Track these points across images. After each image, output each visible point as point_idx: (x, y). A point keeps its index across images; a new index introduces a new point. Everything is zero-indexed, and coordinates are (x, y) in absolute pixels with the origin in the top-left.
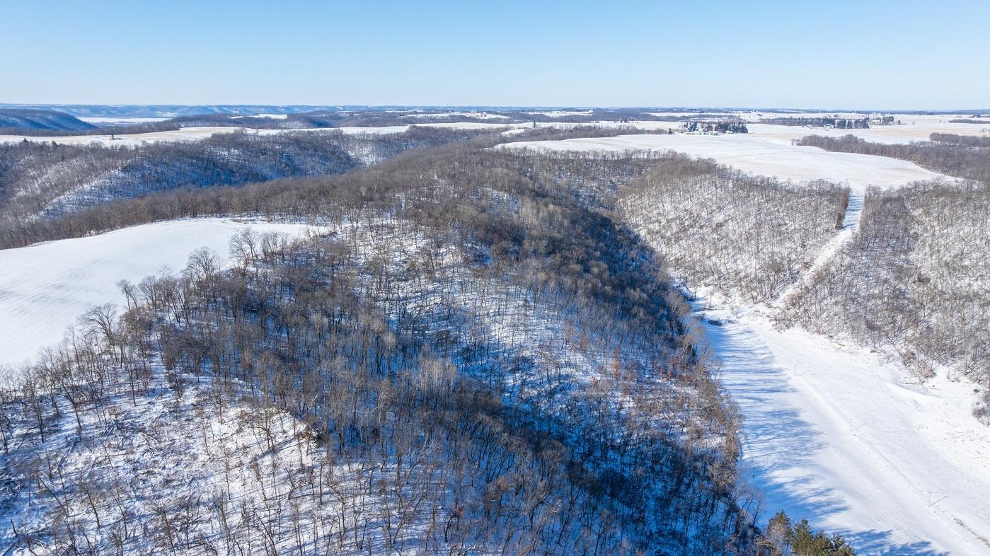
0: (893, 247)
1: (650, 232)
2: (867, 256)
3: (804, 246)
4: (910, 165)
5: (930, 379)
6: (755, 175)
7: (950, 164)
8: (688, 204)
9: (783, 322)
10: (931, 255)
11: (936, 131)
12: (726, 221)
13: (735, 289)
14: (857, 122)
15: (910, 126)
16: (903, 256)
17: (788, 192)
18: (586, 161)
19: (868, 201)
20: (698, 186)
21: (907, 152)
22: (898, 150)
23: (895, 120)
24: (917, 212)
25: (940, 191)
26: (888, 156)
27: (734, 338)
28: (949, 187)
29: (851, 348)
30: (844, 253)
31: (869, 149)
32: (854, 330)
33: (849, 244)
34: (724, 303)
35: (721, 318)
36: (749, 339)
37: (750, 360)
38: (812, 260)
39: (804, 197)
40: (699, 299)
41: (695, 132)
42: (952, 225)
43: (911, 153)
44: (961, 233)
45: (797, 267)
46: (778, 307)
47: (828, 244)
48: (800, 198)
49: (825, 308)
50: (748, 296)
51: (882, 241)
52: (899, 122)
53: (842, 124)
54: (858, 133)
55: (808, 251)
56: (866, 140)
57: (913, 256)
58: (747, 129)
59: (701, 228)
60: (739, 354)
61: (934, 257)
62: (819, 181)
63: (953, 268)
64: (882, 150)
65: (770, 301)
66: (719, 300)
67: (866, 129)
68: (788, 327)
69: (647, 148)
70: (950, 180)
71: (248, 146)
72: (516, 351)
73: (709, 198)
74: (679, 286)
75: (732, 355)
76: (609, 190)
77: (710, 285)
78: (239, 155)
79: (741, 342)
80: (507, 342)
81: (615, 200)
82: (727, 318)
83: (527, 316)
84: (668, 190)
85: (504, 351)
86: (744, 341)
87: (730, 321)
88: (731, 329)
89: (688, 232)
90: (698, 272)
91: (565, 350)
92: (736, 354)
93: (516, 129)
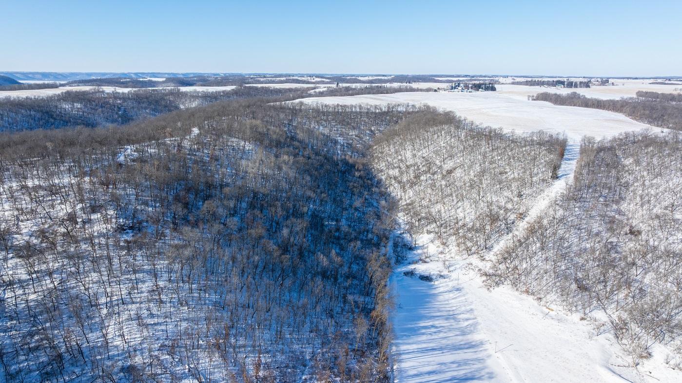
0: (606, 197)
1: (389, 177)
2: (579, 207)
3: (520, 195)
4: (621, 116)
5: (645, 360)
6: (484, 126)
7: (654, 116)
8: (425, 152)
9: (493, 279)
10: (642, 206)
11: (641, 90)
12: (455, 169)
13: (453, 238)
14: (581, 83)
15: (620, 87)
16: (615, 207)
17: (513, 141)
18: (351, 112)
19: (583, 151)
20: (436, 135)
21: (619, 106)
22: (611, 104)
23: (609, 83)
24: (629, 161)
25: (647, 141)
26: (603, 109)
27: (441, 298)
28: (656, 137)
29: (560, 313)
30: (558, 205)
31: (587, 103)
32: (564, 292)
33: (563, 196)
34: (442, 253)
35: (432, 273)
36: (455, 298)
37: (450, 330)
38: (527, 210)
39: (525, 146)
40: (418, 248)
41: (455, 90)
42: (661, 175)
43: (622, 106)
44: (671, 183)
45: (513, 217)
46: (490, 260)
47: (542, 195)
48: (522, 147)
49: (535, 264)
50: (463, 247)
51: (595, 191)
52: (613, 83)
53: (570, 85)
54: (582, 91)
55: (524, 200)
56: (586, 97)
57: (624, 206)
58: (495, 88)
59: (433, 174)
60: (441, 322)
61: (644, 208)
62: (539, 132)
63: (664, 222)
64: (599, 104)
65: (483, 253)
66: (437, 249)
67: (588, 88)
68: (497, 284)
69: (406, 102)
70: (656, 131)
71: (89, 101)
72: (126, 358)
73: (444, 147)
74: (403, 233)
75: (431, 323)
76: (368, 138)
77: (431, 232)
78: (81, 109)
79: (447, 304)
80: (118, 343)
81: (370, 147)
82: (438, 272)
83: (162, 302)
84: (411, 139)
85: (109, 358)
86: (450, 302)
87: (441, 276)
88: (440, 285)
89: (422, 178)
90: (423, 218)
91: (197, 350)
92: (436, 323)
93: (322, 88)
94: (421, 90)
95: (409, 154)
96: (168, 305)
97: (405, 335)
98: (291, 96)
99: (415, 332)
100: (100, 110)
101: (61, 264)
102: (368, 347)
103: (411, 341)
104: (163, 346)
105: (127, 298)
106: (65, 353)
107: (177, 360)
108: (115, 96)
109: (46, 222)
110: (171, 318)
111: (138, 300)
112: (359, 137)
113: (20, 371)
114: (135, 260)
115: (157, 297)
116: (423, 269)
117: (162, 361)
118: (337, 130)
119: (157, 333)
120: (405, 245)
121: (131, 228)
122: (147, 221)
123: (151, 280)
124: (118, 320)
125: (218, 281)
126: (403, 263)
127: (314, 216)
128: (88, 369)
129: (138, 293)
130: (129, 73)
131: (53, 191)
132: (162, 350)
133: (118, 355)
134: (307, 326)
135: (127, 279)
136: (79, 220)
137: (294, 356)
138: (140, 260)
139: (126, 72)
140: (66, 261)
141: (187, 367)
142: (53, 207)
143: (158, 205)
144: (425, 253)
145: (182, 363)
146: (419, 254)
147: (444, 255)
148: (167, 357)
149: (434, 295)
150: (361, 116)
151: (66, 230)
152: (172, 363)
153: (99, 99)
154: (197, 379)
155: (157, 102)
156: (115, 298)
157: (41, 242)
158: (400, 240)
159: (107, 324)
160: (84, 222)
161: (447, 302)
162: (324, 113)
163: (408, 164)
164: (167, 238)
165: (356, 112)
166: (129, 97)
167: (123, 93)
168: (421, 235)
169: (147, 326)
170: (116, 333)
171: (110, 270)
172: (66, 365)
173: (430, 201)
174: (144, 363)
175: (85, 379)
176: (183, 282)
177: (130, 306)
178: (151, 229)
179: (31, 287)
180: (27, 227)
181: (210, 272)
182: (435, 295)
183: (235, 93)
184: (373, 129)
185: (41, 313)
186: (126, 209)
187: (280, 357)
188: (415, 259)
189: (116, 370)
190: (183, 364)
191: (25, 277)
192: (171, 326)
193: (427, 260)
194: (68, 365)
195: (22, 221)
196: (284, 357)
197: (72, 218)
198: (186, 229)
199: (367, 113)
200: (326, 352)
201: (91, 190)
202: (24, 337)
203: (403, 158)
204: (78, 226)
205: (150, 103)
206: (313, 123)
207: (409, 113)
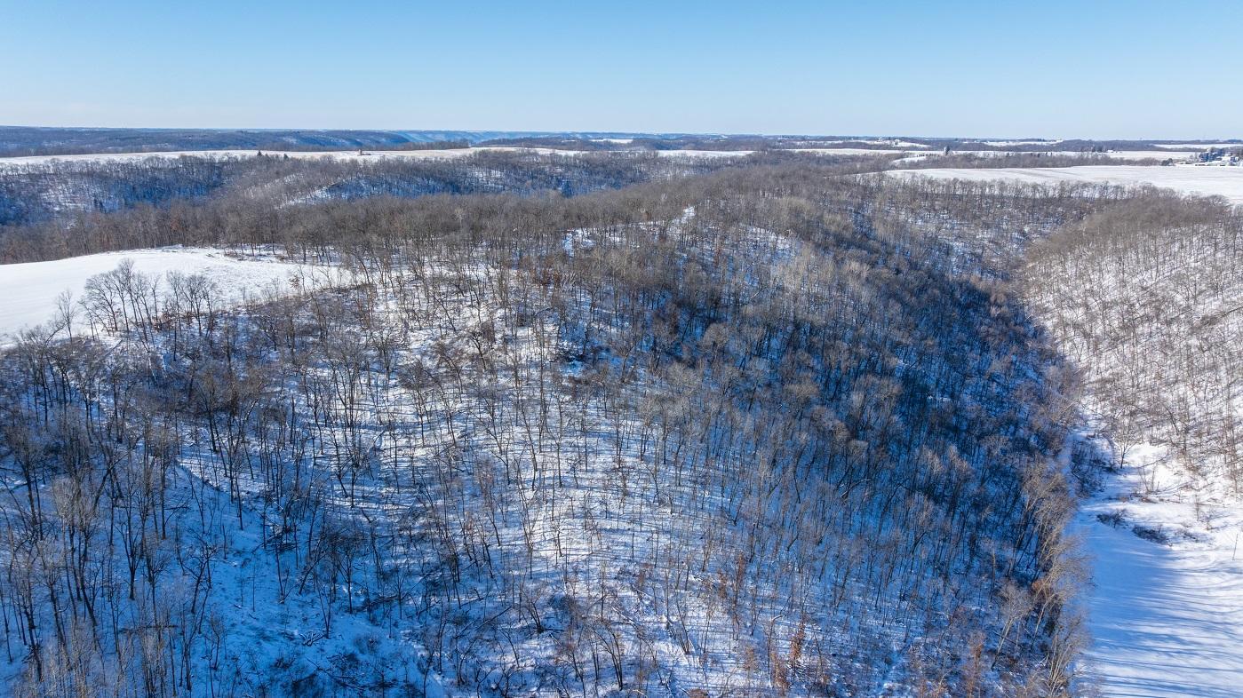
1: (1063, 324)
8: (1149, 278)
12: (1224, 315)
13: (1219, 459)
18: (982, 196)
20: (1177, 245)
27: (1189, 581)
34: (1187, 487)
35: (1165, 525)
36: (1228, 588)
37: (1218, 655)
40: (1130, 471)
41: (1214, 162)
59: (1169, 323)
60: (1192, 632)
66: (1177, 478)
69: (1100, 182)
71: (514, 167)
72: (558, 582)
73: (1195, 268)
74: (1094, 437)
75: (1167, 631)
76: (1015, 246)
77: (1162, 442)
78: (501, 179)
79: (1205, 597)
80: (549, 553)
81: (1020, 264)
82: (1181, 527)
83: (626, 494)
84: (1116, 251)
85: (532, 577)
86: (1213, 594)
87: (1188, 536)
88: (1186, 555)
89: (1139, 330)
90: (1143, 411)
91: (683, 591)
92: (1181, 632)
93: (916, 157)
94: (1130, 162)
95: (1109, 280)
96: (638, 500)
97: (1105, 644)
98: (858, 166)
99: (1130, 641)
100: (530, 181)
101: (465, 405)
102: (1022, 651)
103: (1120, 659)
104: (623, 572)
105: (568, 477)
106: (463, 554)
107: (647, 603)
108: (555, 162)
109: (447, 334)
110: (641, 525)
111: (587, 483)
112: (996, 244)
113: (396, 570)
114: (585, 413)
115: (620, 483)
116: (1143, 515)
117: (622, 599)
118: (953, 228)
119: (616, 548)
120: (1097, 461)
121: (581, 358)
122: (608, 350)
123: (611, 451)
124: (550, 513)
125: (727, 471)
126: (1094, 496)
127: (907, 379)
128: (496, 588)
129: (587, 471)
130: (573, 133)
131: (462, 285)
132: (622, 579)
133: (547, 575)
134: (896, 586)
135: (571, 444)
136: (498, 336)
137: (868, 639)
138: (592, 415)
139: (569, 131)
140: (474, 402)
141: (665, 619)
142: (459, 311)
143: (627, 324)
144: (1145, 483)
145: (655, 610)
146: (1131, 484)
147: (1193, 492)
148: (630, 593)
149: (1171, 572)
150: (1003, 203)
151: (477, 351)
152: (638, 606)
153: (530, 165)
154: (682, 644)
155: (619, 172)
156: (548, 474)
157: (438, 367)
158: (1087, 450)
159: (532, 518)
160: (506, 340)
161: (1205, 593)
162: (926, 196)
163: (1108, 298)
164: (640, 383)
165: (992, 197)
166: (575, 163)
167: (567, 157)
168: (1137, 446)
169: (598, 531)
170: (545, 534)
171: (543, 426)
172: (463, 576)
173: (1159, 376)
174: (590, 597)
175: (491, 605)
176: (665, 463)
177: (572, 492)
178: (613, 364)
179: (418, 436)
180: (419, 339)
181: (714, 452)
182: (1173, 574)
183: (753, 161)
184: (1026, 229)
185: (431, 482)
186: (575, 326)
187: (839, 636)
188: (1122, 492)
189: (542, 600)
190: (657, 613)
191: (410, 419)
192: (640, 540)
193: (1152, 497)
194: (466, 577)
195: (412, 330)
196: (847, 637)
197: (487, 332)
198: (677, 368)
199: (1016, 199)
200: (933, 644)
201: (518, 290)
202: (404, 516)
203: (1095, 288)
204: (495, 346)
205: (608, 175)
206: (903, 213)
207: (1108, 202)
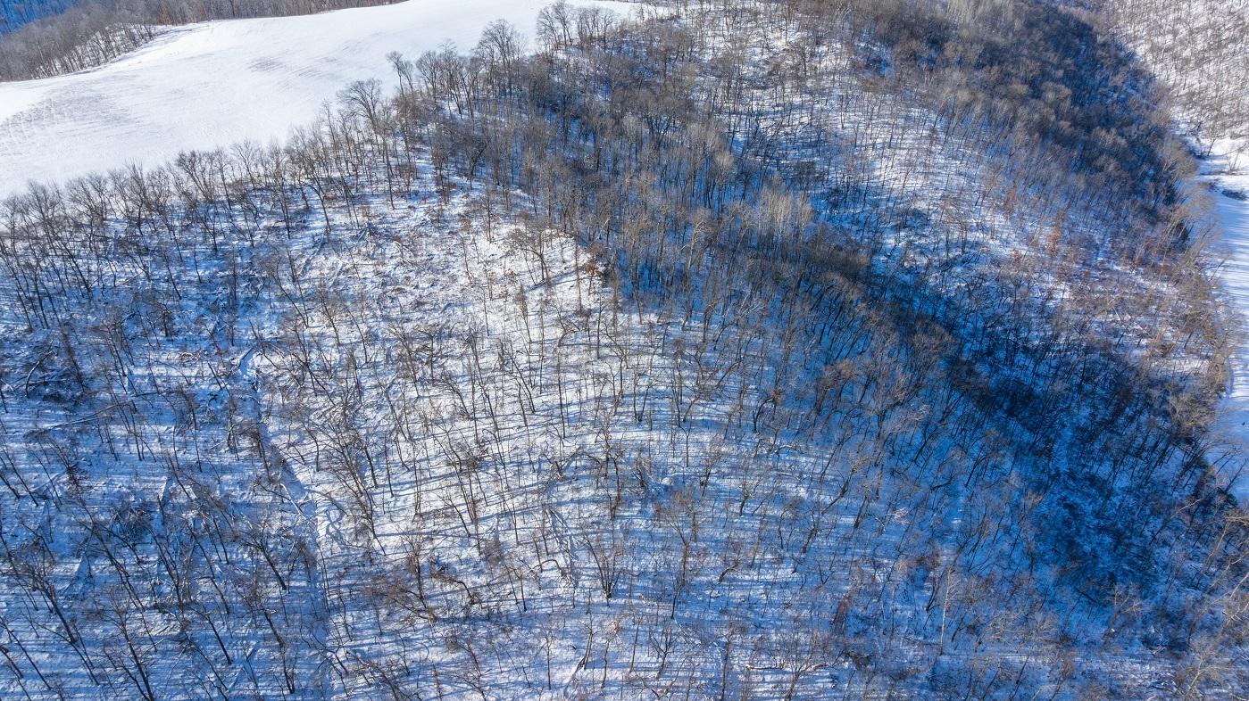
77: (1240, 136)
83: (931, 152)
95: (1198, 8)
116: (1229, 183)
120: (1192, 151)
124: (889, 163)
128: (869, 206)
129: (902, 139)
133: (898, 198)
144: (1228, 164)
146: (1218, 165)
154: (988, 234)
156: (879, 141)
158: (1182, 144)
163: (1196, 25)
170: (890, 176)
174: (929, 209)
188: (1212, 169)
193: (1235, 172)
203: (1184, 16)
